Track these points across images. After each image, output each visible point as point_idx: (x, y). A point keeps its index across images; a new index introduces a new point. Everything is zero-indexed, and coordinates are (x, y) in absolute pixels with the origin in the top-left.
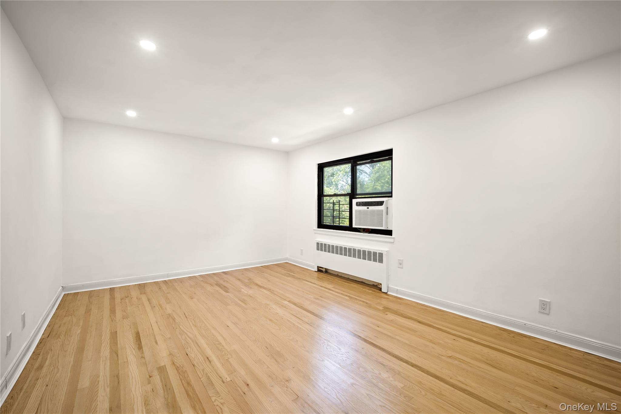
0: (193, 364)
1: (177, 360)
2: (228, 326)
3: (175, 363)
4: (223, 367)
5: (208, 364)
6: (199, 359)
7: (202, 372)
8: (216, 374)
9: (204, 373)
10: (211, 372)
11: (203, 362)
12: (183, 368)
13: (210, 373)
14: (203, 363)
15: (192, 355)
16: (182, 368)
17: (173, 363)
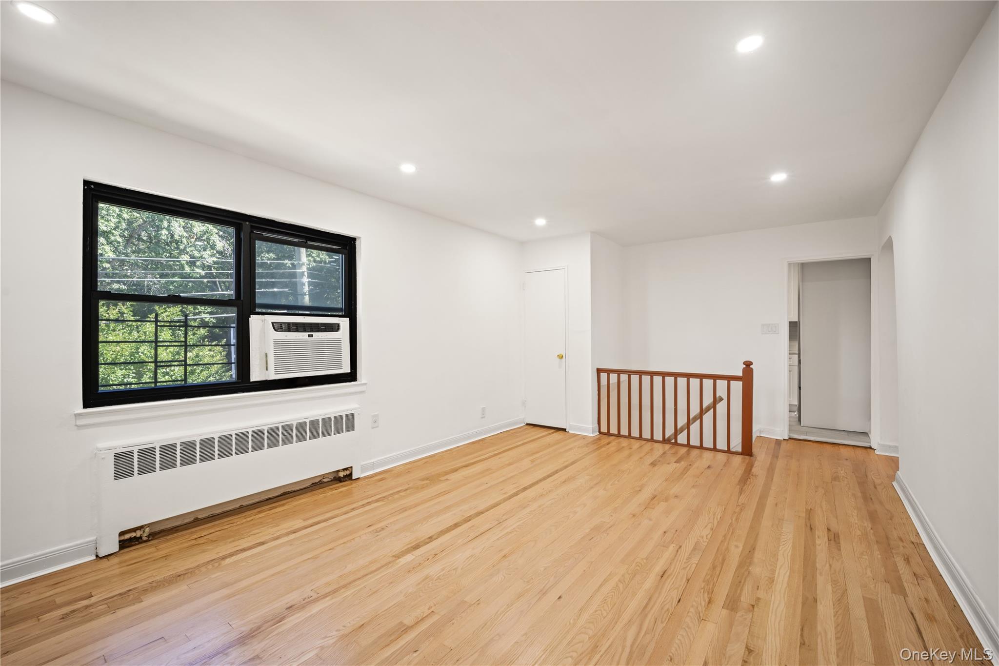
0: (686, 583)
1: (700, 604)
2: (560, 597)
3: (707, 600)
4: (662, 557)
5: (672, 570)
6: (673, 584)
7: (688, 568)
8: (677, 558)
9: (688, 566)
10: (679, 560)
11: (672, 576)
12: (702, 587)
13: (681, 560)
14: (674, 576)
15: (675, 595)
16: (704, 588)
17: (709, 603)
